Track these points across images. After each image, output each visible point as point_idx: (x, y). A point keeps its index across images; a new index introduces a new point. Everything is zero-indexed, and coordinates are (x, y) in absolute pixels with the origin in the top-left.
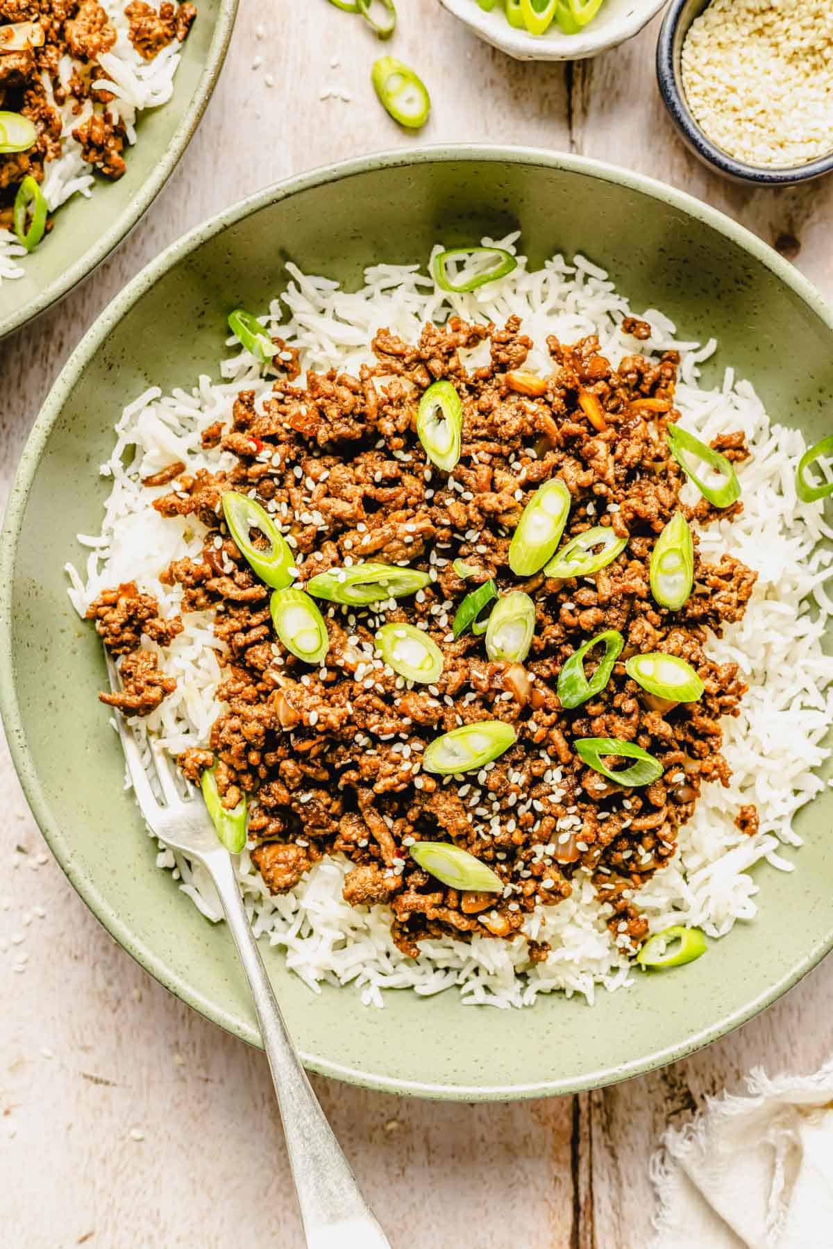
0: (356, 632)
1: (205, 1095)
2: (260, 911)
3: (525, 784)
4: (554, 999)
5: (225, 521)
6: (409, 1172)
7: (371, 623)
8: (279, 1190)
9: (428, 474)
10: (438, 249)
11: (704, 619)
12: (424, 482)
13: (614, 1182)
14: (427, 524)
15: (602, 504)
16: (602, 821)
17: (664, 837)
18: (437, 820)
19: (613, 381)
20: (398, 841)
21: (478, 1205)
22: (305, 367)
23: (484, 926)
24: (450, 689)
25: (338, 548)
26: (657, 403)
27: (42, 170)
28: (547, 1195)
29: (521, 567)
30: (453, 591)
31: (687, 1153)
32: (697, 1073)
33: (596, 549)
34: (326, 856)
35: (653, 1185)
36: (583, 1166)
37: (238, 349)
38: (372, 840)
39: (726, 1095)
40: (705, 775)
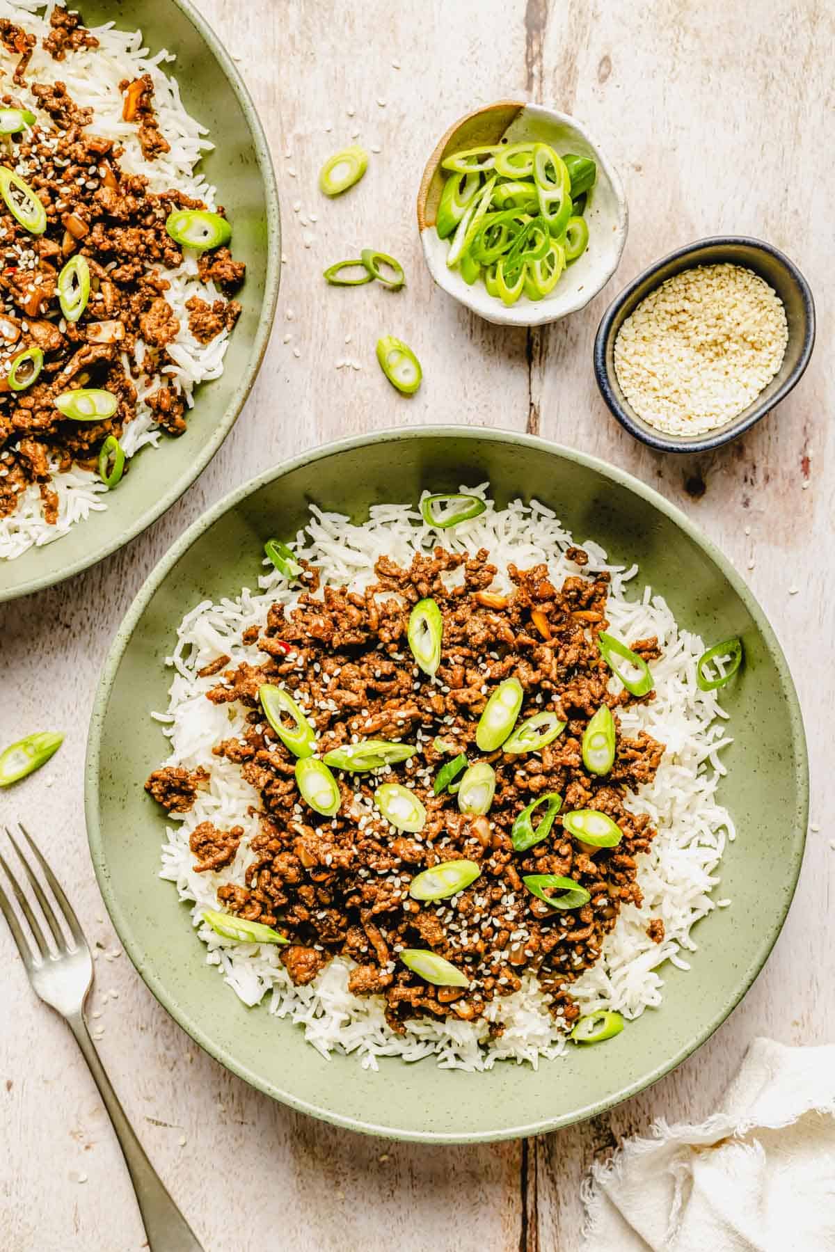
0: (360, 790)
1: (241, 1135)
2: (285, 996)
3: (486, 907)
4: (508, 1065)
5: (260, 704)
6: (396, 1193)
7: (371, 783)
8: (297, 1207)
9: (416, 672)
10: (426, 494)
11: (624, 780)
12: (413, 677)
13: (554, 1201)
14: (414, 711)
15: (547, 695)
16: (543, 935)
17: (592, 946)
18: (419, 933)
19: (558, 601)
20: (390, 947)
21: (449, 1218)
22: (323, 582)
23: (454, 1011)
24: (431, 835)
25: (347, 727)
26: (592, 615)
27: (121, 429)
28: (502, 1211)
29: (485, 743)
30: (434, 761)
31: (608, 1180)
32: (618, 1120)
33: (542, 730)
34: (336, 957)
35: (583, 1204)
36: (530, 1189)
37: (270, 568)
38: (371, 946)
39: (637, 1138)
40: (624, 900)
